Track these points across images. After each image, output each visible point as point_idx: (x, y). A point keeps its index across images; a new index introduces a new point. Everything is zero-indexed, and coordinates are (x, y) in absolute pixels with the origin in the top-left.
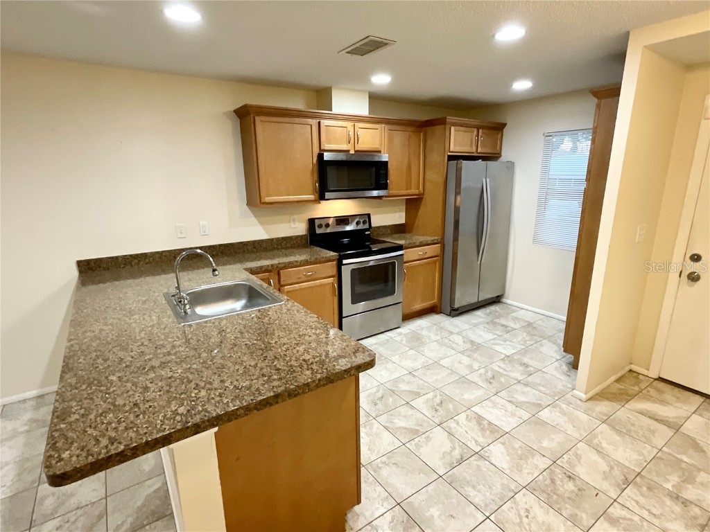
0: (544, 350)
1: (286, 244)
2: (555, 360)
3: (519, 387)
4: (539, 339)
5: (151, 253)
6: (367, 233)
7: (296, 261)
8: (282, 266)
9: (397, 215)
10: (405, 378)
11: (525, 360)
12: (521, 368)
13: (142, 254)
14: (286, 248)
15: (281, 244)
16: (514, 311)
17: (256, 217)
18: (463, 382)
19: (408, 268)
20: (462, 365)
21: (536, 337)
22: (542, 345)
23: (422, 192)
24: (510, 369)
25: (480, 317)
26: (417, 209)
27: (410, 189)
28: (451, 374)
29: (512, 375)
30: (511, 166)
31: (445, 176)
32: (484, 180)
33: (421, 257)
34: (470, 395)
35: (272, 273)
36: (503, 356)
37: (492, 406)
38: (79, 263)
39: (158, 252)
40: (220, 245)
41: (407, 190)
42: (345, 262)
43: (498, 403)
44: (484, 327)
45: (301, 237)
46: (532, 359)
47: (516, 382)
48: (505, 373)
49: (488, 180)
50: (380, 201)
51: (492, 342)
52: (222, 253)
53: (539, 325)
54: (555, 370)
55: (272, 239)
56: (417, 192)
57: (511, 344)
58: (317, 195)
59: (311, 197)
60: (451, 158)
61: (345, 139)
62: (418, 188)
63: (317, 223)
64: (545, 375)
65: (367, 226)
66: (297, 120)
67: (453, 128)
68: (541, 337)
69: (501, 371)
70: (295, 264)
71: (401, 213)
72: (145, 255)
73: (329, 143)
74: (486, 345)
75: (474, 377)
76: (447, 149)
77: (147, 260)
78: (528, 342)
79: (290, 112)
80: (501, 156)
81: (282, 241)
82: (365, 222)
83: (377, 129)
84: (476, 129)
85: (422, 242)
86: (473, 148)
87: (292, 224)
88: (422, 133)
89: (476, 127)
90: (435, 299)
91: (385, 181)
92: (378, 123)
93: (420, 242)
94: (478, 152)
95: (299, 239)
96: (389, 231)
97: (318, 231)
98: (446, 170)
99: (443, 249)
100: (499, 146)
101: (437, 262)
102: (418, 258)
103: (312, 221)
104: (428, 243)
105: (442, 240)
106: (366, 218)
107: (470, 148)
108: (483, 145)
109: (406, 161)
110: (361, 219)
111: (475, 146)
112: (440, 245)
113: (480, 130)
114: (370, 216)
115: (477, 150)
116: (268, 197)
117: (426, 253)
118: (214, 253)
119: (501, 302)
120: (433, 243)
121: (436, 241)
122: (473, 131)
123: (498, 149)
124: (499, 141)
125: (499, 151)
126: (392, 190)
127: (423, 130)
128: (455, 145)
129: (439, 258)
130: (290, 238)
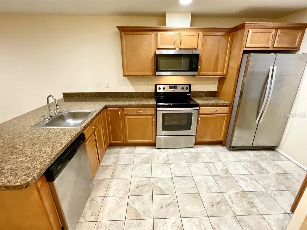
0: (280, 199)
1: (143, 95)
2: (283, 212)
3: (231, 220)
4: (284, 188)
5: (86, 93)
6: (188, 94)
7: (132, 105)
8: (125, 106)
9: (212, 86)
10: (166, 179)
11: (256, 201)
12: (246, 206)
13: (83, 93)
14: (143, 97)
15: (141, 95)
16: (281, 160)
17: (130, 81)
18: (195, 197)
19: (202, 117)
20: (206, 185)
21: (282, 186)
22: (281, 194)
23: (225, 74)
24: (237, 202)
25: (250, 156)
26: (223, 84)
27: (217, 71)
28: (194, 188)
29: (234, 207)
31: (239, 64)
32: (271, 68)
33: (213, 113)
34: (190, 208)
35: (120, 109)
36: (240, 190)
37: (197, 224)
38: (63, 94)
39: (89, 93)
40: (113, 93)
41: (213, 72)
42: (158, 109)
43: (203, 224)
44: (246, 164)
46: (262, 202)
47: (233, 214)
48: (230, 204)
49: (275, 67)
50: (195, 77)
51: (242, 177)
52: (114, 96)
53: (294, 177)
54: (275, 221)
55: (137, 92)
56: (221, 73)
57: (256, 184)
58: (153, 72)
59: (150, 73)
61: (173, 42)
62: (223, 71)
63: (158, 86)
64: (262, 221)
65: (188, 91)
66: (144, 33)
67: (251, 31)
68: (286, 187)
69: (229, 201)
71: (214, 85)
72: (84, 93)
73: (163, 45)
74: (235, 177)
75: (205, 197)
76: (243, 46)
77: (85, 95)
78: (271, 187)
79: (139, 28)
80: (299, 50)
81: (141, 94)
82: (187, 88)
83: (195, 35)
84: (275, 30)
85: (214, 104)
86: (269, 44)
87: (147, 86)
88: (230, 36)
89: (275, 29)
90: (221, 138)
91: (196, 66)
92: (196, 31)
93: (213, 104)
94: (274, 47)
95: (150, 93)
96: (205, 95)
97: (158, 91)
98: (241, 60)
99: (231, 110)
100: (298, 42)
101: (225, 117)
102: (210, 113)
103: (156, 86)
104: (219, 105)
105: (231, 104)
106: (188, 87)
107: (266, 45)
108: (280, 42)
109: (215, 54)
110: (185, 87)
111: (271, 43)
112: (229, 107)
113: (279, 30)
114: (190, 85)
115: (273, 46)
116: (127, 72)
117: (217, 111)
118: (111, 96)
119: (275, 150)
120: (223, 105)
121: (225, 105)
122: (270, 32)
123: (296, 44)
124: (299, 38)
125: (297, 46)
126: (203, 71)
127: (231, 34)
128: (251, 43)
129: (227, 115)
130: (146, 93)
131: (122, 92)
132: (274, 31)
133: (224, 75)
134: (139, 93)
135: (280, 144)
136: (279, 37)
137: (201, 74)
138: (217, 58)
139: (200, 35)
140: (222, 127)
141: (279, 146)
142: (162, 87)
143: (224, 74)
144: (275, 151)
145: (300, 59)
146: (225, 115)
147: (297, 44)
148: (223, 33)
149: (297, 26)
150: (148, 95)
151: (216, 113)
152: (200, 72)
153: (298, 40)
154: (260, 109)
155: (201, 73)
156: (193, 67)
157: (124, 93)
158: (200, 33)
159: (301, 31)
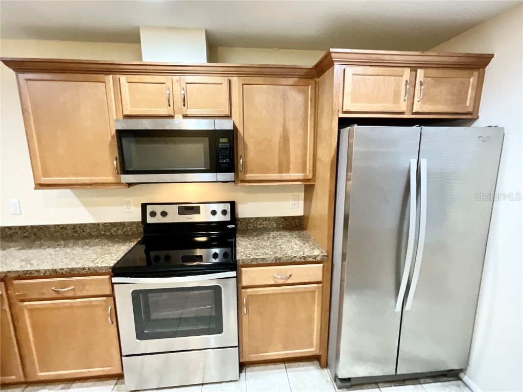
1: (116, 232)
7: (37, 271)
8: (14, 275)
9: (289, 204)
15: (110, 230)
17: (78, 197)
19: (250, 296)
26: (311, 201)
27: (288, 171)
30: (497, 135)
32: (414, 162)
33: (279, 281)
40: (32, 227)
41: (280, 172)
45: (132, 224)
52: (35, 234)
55: (98, 224)
56: (300, 176)
59: (110, 179)
60: (344, 123)
61: (164, 100)
62: (304, 170)
63: (149, 209)
65: (228, 218)
67: (350, 71)
70: (36, 274)
71: (296, 202)
73: (136, 106)
76: (338, 107)
80: (478, 118)
81: (110, 227)
82: (224, 212)
83: (222, 84)
84: (409, 69)
85: (280, 258)
86: (401, 105)
87: (125, 208)
88: (310, 87)
89: (409, 67)
90: (312, 347)
91: (228, 160)
92: (223, 74)
93: (276, 259)
94: (414, 111)
95: (135, 226)
96: (275, 225)
97: (150, 220)
98: (336, 144)
99: (329, 271)
100: (471, 97)
101: (317, 293)
102: (273, 283)
103: (144, 206)
104: (293, 260)
105: (325, 258)
106: (227, 207)
107: (393, 105)
108: (426, 98)
109: (279, 130)
110: (219, 208)
111: (405, 100)
112: (321, 265)
113: (419, 71)
114: (233, 204)
115: (413, 109)
116: (44, 177)
117: (291, 275)
118: (26, 234)
119: (461, 379)
120: (305, 261)
121: (311, 259)
122: (400, 74)
123: (468, 105)
124: (472, 89)
125: (470, 110)
126: (252, 172)
127: (312, 82)
128: (354, 100)
129: (321, 285)
130: (122, 225)
131: (58, 226)
132: (407, 72)
133: (309, 180)
134: (105, 225)
135: (469, 363)
136: (423, 87)
137: (248, 179)
138: (285, 139)
139: (233, 83)
140: (310, 320)
141: (468, 368)
142: (159, 209)
143: (307, 178)
144: (460, 382)
145: (484, 141)
146: (316, 285)
147: (470, 103)
148: (292, 81)
149: (462, 60)
150: (129, 228)
151: (290, 281)
152: (246, 173)
153: (471, 94)
154: (402, 267)
155: (248, 175)
156: (220, 161)
157: (64, 227)
158: (235, 80)
159: (476, 73)
